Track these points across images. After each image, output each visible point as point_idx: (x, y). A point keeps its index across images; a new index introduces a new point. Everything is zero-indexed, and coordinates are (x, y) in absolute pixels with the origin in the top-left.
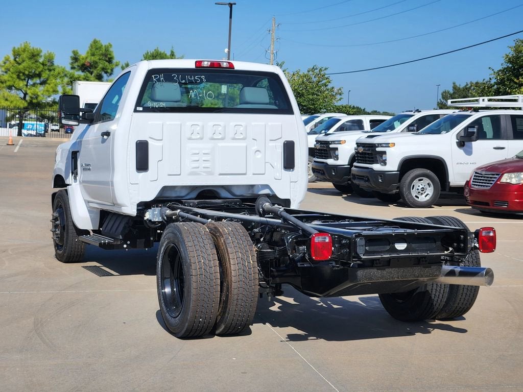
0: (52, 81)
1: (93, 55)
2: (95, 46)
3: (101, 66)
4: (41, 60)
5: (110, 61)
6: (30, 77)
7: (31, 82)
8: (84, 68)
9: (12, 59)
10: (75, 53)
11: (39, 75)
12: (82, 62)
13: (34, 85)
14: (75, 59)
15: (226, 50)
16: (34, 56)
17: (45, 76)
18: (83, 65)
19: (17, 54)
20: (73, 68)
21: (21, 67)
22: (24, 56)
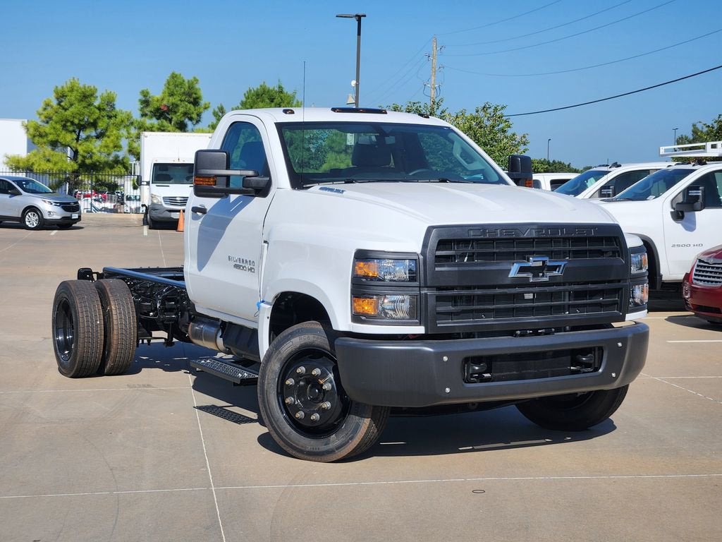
0: (113, 132)
1: (172, 95)
2: (174, 82)
3: (181, 110)
4: (97, 103)
5: (196, 102)
6: (82, 127)
7: (83, 135)
8: (160, 113)
9: (54, 103)
10: (145, 94)
11: (94, 125)
12: (156, 105)
13: (87, 139)
14: (146, 103)
15: (354, 83)
16: (86, 97)
17: (101, 125)
18: (158, 109)
19: (61, 97)
20: (144, 115)
21: (68, 113)
22: (72, 97)
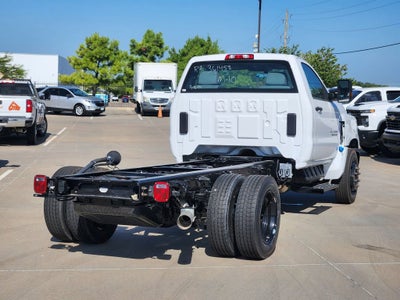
0: (117, 63)
1: (147, 42)
2: (149, 35)
3: (153, 50)
4: (109, 47)
5: (161, 46)
6: (100, 60)
7: (101, 64)
8: (141, 52)
9: (85, 46)
10: (133, 41)
11: (107, 59)
12: (139, 47)
13: (104, 66)
14: (133, 46)
16: (103, 43)
17: (111, 59)
18: (140, 50)
19: (89, 43)
20: (132, 53)
21: (94, 52)
22: (95, 43)
